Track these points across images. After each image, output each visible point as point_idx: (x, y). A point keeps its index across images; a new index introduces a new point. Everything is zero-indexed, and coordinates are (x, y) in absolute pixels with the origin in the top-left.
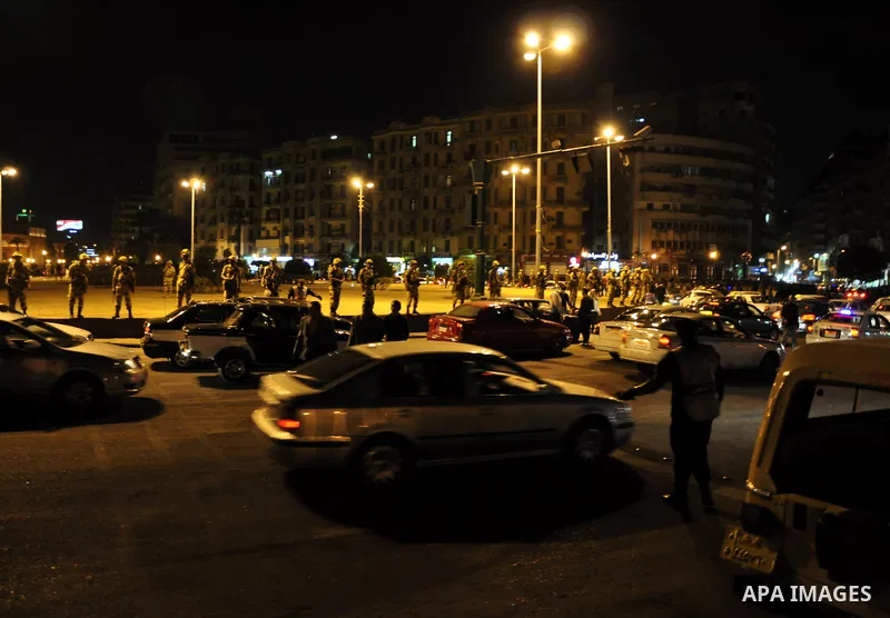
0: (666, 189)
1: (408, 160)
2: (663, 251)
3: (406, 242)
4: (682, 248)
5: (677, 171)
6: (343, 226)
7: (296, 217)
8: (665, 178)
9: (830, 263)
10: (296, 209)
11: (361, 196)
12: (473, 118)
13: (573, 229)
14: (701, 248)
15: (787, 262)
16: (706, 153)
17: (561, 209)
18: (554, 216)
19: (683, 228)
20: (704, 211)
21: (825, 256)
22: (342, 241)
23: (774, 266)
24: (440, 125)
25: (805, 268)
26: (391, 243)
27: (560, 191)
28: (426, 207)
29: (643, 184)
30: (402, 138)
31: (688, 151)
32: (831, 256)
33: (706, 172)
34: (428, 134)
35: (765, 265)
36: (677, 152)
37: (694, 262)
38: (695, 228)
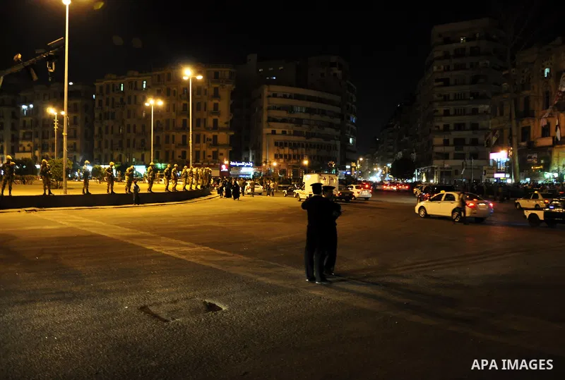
0: (284, 121)
1: (118, 100)
2: (282, 161)
3: (116, 155)
4: (294, 158)
5: (290, 109)
6: (75, 144)
7: (43, 138)
8: (284, 114)
9: (392, 168)
10: (43, 133)
11: (56, 120)
12: (158, 73)
13: (223, 146)
14: (299, 158)
16: (310, 99)
17: (216, 134)
18: (212, 138)
19: (294, 146)
20: (309, 136)
22: (75, 154)
24: (139, 77)
26: (106, 156)
27: (215, 122)
28: (129, 131)
29: (269, 117)
30: (113, 85)
31: (298, 97)
32: (392, 164)
33: (309, 111)
34: (130, 82)
35: (350, 170)
36: (290, 97)
38: (303, 146)
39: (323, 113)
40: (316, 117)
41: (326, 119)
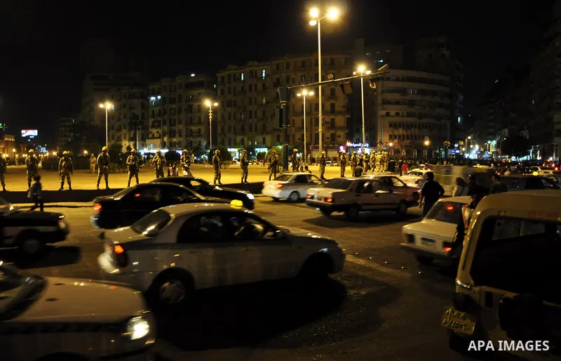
0: (397, 103)
1: (239, 89)
2: (396, 141)
3: (239, 138)
4: (408, 139)
5: (403, 92)
6: (200, 129)
7: (171, 125)
8: (396, 96)
9: (497, 146)
10: (170, 120)
11: (210, 111)
12: (277, 62)
13: (341, 128)
14: (419, 139)
15: (471, 146)
16: (420, 80)
17: (333, 117)
18: (329, 121)
19: (407, 126)
20: (421, 116)
21: (494, 142)
22: (199, 139)
23: (464, 149)
24: (258, 66)
25: (482, 150)
26: (230, 140)
27: (333, 106)
28: (250, 117)
29: (383, 100)
30: (235, 75)
31: (410, 79)
32: (498, 143)
33: (422, 92)
34: (251, 72)
35: (458, 148)
36: (403, 80)
37: (416, 147)
38: (415, 127)
39: (434, 94)
40: (427, 98)
41: (437, 99)
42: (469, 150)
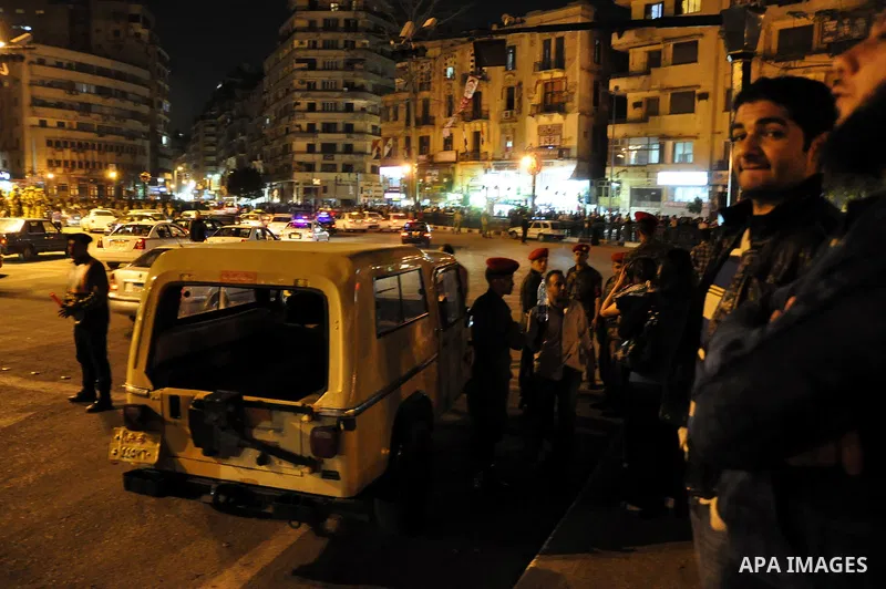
0: (59, 105)
2: (60, 170)
4: (80, 167)
5: (71, 87)
8: (59, 95)
9: (222, 182)
14: (100, 167)
15: (184, 182)
16: (100, 72)
19: (80, 147)
20: (101, 132)
21: (216, 178)
23: (173, 186)
25: (200, 187)
29: (32, 98)
31: (82, 68)
32: (222, 177)
33: (101, 91)
35: (164, 185)
36: (69, 67)
37: (95, 181)
38: (93, 148)
39: (123, 95)
40: (111, 102)
41: (129, 105)
42: (180, 188)
